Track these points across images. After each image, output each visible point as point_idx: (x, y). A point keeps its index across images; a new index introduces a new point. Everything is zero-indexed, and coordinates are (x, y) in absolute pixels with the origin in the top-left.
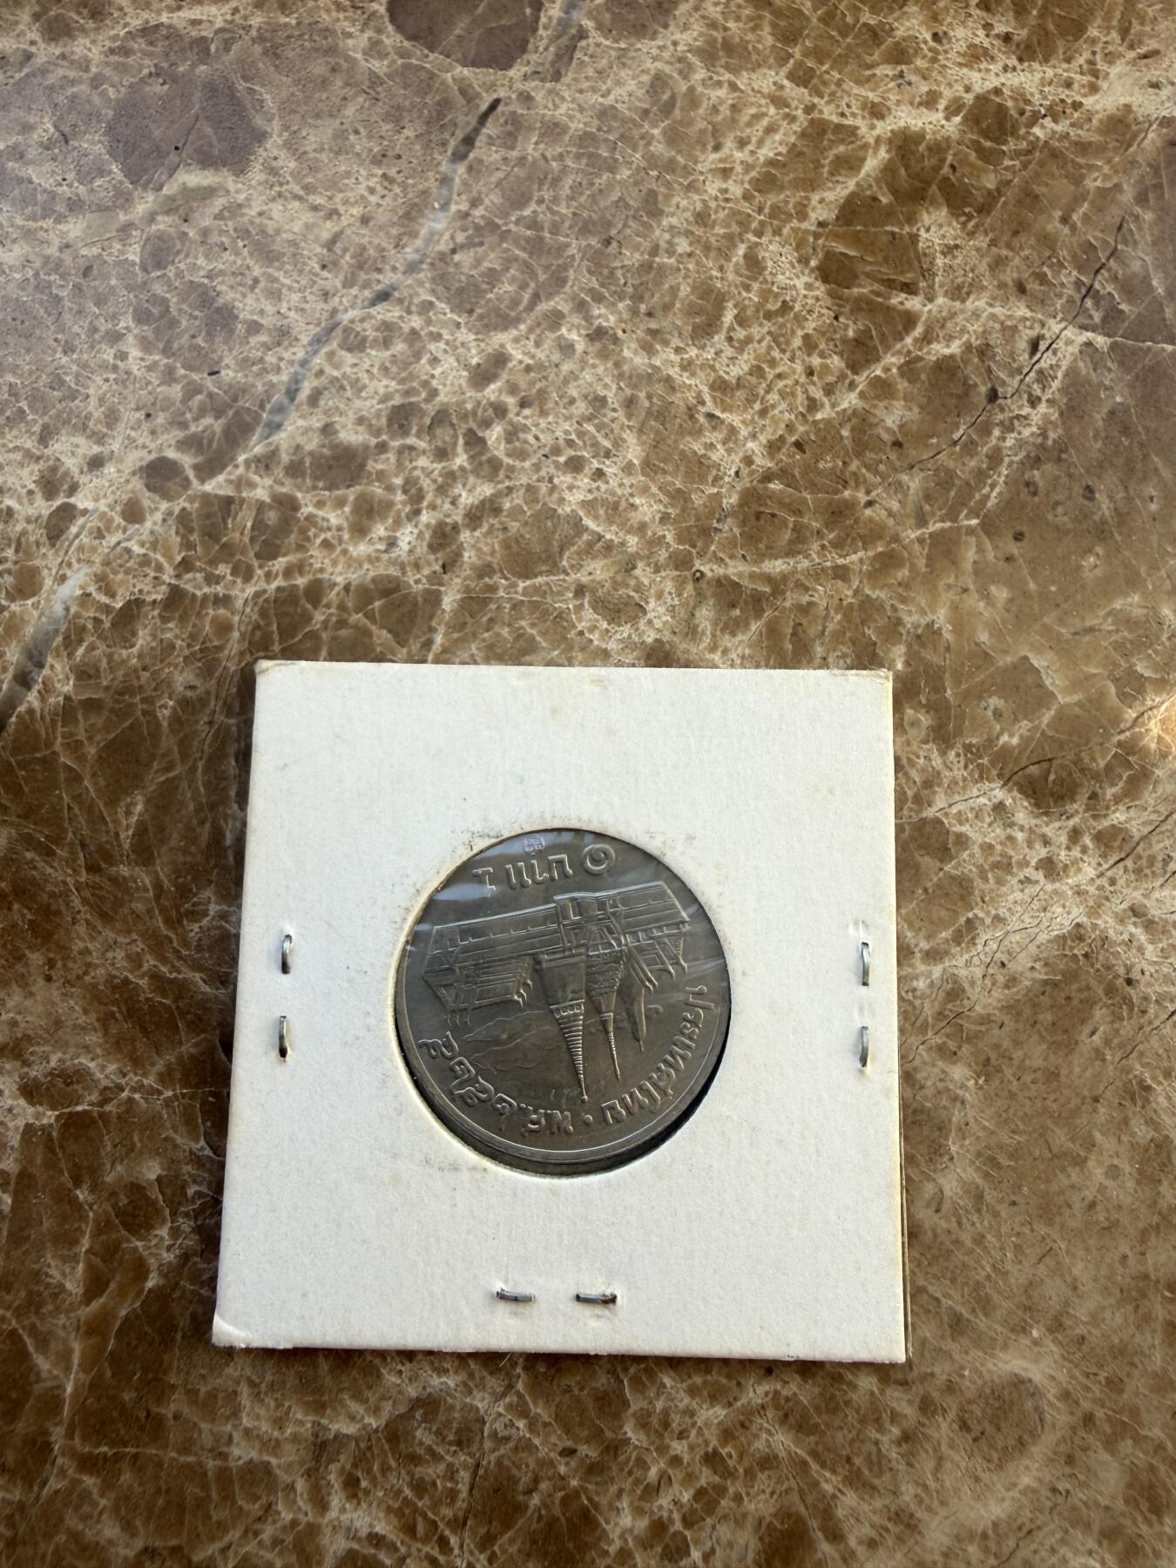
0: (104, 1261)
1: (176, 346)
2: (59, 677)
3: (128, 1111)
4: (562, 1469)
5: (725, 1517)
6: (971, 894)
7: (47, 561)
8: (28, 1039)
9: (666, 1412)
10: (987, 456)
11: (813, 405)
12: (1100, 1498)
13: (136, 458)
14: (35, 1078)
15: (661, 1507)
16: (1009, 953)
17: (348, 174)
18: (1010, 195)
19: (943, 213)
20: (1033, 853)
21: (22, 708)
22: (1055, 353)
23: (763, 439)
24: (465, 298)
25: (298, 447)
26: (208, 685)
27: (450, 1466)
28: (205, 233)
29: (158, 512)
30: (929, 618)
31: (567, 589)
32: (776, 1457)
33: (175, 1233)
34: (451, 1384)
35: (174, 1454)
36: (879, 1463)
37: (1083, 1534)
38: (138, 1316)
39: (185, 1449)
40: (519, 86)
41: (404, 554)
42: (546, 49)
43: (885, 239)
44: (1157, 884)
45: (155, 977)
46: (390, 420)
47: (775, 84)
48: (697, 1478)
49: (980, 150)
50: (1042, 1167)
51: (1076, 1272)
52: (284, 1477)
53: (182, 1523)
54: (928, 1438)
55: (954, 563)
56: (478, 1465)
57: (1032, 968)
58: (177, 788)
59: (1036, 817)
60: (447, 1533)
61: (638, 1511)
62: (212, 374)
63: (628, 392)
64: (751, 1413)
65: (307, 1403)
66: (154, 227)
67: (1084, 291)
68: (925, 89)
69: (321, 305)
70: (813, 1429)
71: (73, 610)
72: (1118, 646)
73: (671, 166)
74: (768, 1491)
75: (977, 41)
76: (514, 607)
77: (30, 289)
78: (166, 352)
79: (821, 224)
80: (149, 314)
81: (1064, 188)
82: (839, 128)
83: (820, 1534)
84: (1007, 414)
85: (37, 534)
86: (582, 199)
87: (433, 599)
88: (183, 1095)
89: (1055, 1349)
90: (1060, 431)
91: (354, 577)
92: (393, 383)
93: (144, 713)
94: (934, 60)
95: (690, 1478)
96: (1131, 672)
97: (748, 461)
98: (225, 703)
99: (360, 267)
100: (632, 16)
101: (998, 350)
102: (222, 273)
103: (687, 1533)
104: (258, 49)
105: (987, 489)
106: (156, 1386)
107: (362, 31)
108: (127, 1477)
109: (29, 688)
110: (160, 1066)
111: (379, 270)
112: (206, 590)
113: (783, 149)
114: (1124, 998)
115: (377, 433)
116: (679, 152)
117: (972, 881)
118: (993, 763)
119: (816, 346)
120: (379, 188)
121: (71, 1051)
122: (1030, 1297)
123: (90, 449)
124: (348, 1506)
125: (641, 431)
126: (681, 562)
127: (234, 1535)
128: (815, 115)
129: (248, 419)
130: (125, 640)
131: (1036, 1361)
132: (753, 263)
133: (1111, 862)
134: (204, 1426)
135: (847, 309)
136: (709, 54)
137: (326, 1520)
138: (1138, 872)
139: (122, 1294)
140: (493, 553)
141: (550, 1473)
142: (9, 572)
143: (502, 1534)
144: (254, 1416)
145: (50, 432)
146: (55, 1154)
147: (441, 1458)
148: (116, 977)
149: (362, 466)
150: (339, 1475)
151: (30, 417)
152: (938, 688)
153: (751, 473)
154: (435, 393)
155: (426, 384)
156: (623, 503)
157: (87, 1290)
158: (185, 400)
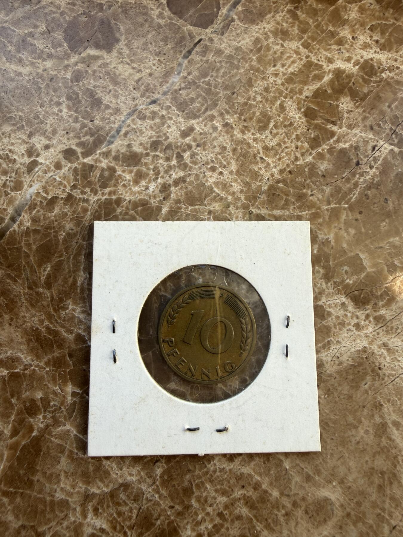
0: (19, 424)
1: (79, 110)
2: (26, 220)
3: (33, 374)
4: (169, 513)
5: (222, 535)
6: (330, 332)
7: (26, 179)
9: (206, 497)
10: (354, 184)
11: (297, 159)
13: (62, 147)
14: (2, 358)
15: (201, 529)
16: (341, 354)
17: (146, 58)
18: (372, 95)
19: (348, 99)
20: (352, 321)
21: (11, 229)
22: (380, 152)
23: (278, 168)
24: (182, 106)
25: (118, 150)
26: (77, 229)
27: (131, 508)
28: (94, 72)
29: (67, 167)
30: (327, 237)
31: (205, 211)
32: (242, 516)
33: (45, 417)
34: (134, 480)
35: (35, 494)
36: (277, 521)
38: (28, 445)
39: (40, 492)
40: (209, 35)
41: (151, 192)
42: (220, 24)
43: (328, 105)
44: (393, 336)
45: (48, 328)
46: (151, 146)
47: (297, 46)
48: (215, 521)
49: (363, 79)
50: (343, 428)
51: (350, 465)
52: (73, 505)
53: (36, 517)
54: (294, 515)
55: (338, 219)
56: (140, 508)
57: (348, 360)
58: (62, 264)
59: (355, 309)
60: (127, 530)
61: (193, 530)
62: (91, 121)
63: (234, 146)
64: (235, 500)
65: (84, 481)
66: (77, 67)
67: (392, 132)
68: (348, 55)
69: (132, 102)
70: (256, 508)
71: (33, 198)
72: (390, 254)
73: (258, 70)
74: (238, 527)
75: (367, 41)
76: (187, 215)
77: (31, 83)
78: (76, 111)
79: (307, 97)
80: (71, 97)
81: (390, 95)
82: (317, 65)
84: (362, 171)
85: (23, 169)
86: (226, 77)
87: (159, 209)
88: (53, 370)
89: (340, 490)
90: (379, 178)
91: (133, 198)
92: (154, 133)
93: (54, 236)
94: (352, 46)
95: (212, 520)
96: (393, 263)
97: (272, 175)
98: (83, 236)
99: (147, 91)
100: (251, 17)
101: (361, 148)
102: (99, 86)
104: (120, 10)
105: (352, 195)
106: (32, 469)
107: (157, 9)
108: (18, 500)
109: (15, 223)
110: (46, 359)
111: (153, 93)
112: (81, 196)
113: (297, 70)
114: (377, 374)
115: (146, 149)
116: (261, 66)
117: (331, 328)
118: (343, 289)
119: (300, 139)
120: (156, 64)
121: (15, 351)
122: (334, 471)
123: (45, 142)
124: (94, 518)
125: (237, 160)
126: (245, 207)
127: (53, 524)
128: (309, 59)
129: (102, 138)
130: (50, 210)
131: (333, 493)
132: (282, 108)
133: (379, 327)
134: (47, 485)
135: (312, 127)
136: (275, 33)
137: (86, 522)
138: (387, 331)
139: (24, 437)
140: (181, 196)
141: (165, 513)
142: (12, 181)
143: (146, 533)
144: (65, 483)
145: (32, 135)
146: (6, 386)
147: (128, 505)
148: (34, 327)
149: (140, 160)
150: (92, 507)
151: (26, 128)
152: (327, 261)
153: (273, 179)
154: (168, 138)
155: (165, 134)
156: (228, 184)
157: (12, 434)
158: (80, 130)
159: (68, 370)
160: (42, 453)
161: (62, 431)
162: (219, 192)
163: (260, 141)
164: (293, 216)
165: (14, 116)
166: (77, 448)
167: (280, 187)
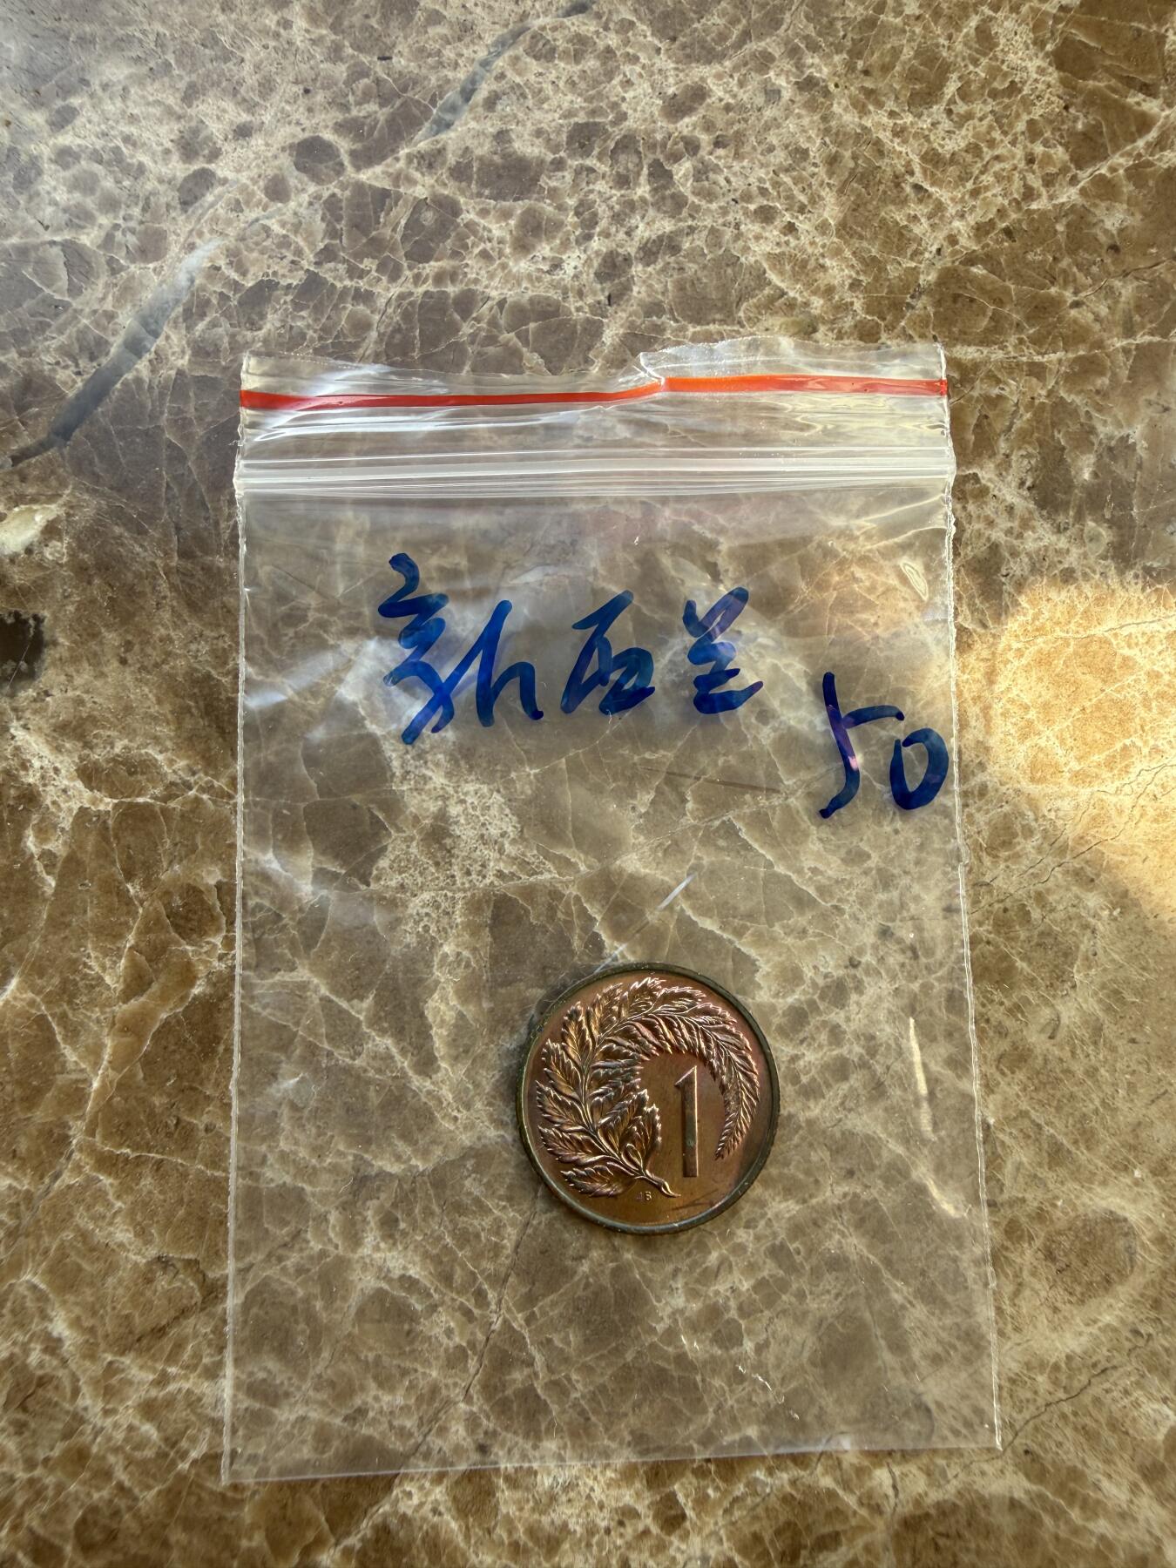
0: (149, 960)
1: (346, 23)
2: (175, 349)
3: (192, 811)
5: (784, 1312)
6: (1131, 720)
7: (178, 227)
8: (93, 720)
11: (1030, 194)
13: (287, 134)
14: (97, 761)
15: (717, 1293)
16: (1163, 787)
21: (129, 376)
23: (971, 220)
24: (669, 23)
25: (467, 150)
27: (497, 1220)
29: (305, 195)
30: (1123, 432)
32: (846, 1259)
33: (231, 941)
34: (509, 1136)
35: (201, 1167)
37: (1161, 1380)
39: (213, 1163)
41: (568, 279)
43: (1130, 34)
46: (571, 138)
48: (761, 1269)
52: (317, 1207)
53: (201, 1237)
54: (1010, 1263)
55: (1159, 379)
56: (526, 1223)
60: (486, 1286)
61: (693, 1294)
62: (382, 58)
63: (833, 149)
64: (826, 1212)
65: (350, 1135)
69: (510, 6)
70: (890, 1238)
71: (197, 282)
74: (834, 1292)
78: (335, 28)
83: (883, 1343)
85: (168, 196)
87: (594, 329)
88: (256, 804)
89: (1156, 1192)
91: (510, 294)
92: (579, 100)
95: (752, 1268)
97: (953, 240)
103: (742, 1322)
106: (190, 1092)
108: (147, 1183)
109: (140, 357)
110: (234, 770)
112: (348, 283)
115: (555, 148)
117: (1134, 707)
118: (1173, 590)
119: (1041, 134)
121: (139, 740)
122: (1137, 1137)
123: (237, 115)
124: (382, 1245)
125: (841, 191)
126: (866, 333)
127: (256, 1256)
129: (416, 111)
130: (253, 324)
131: (1135, 1201)
132: (985, 38)
135: (1079, 101)
137: (356, 1256)
139: (164, 997)
140: (665, 292)
141: (604, 1242)
143: (544, 1296)
144: (292, 1141)
145: (196, 92)
146: (108, 842)
147: (488, 1211)
148: (196, 670)
149: (535, 180)
150: (376, 1213)
151: (176, 72)
152: (1124, 505)
153: (954, 253)
154: (622, 117)
155: (615, 106)
156: (812, 264)
157: (128, 986)
158: (349, 82)
159: (302, 805)
160: (223, 1048)
161: (284, 985)
162: (783, 285)
163: (916, 135)
164: (1018, 364)
165: (137, 34)
166: (331, 1039)
167: (975, 276)
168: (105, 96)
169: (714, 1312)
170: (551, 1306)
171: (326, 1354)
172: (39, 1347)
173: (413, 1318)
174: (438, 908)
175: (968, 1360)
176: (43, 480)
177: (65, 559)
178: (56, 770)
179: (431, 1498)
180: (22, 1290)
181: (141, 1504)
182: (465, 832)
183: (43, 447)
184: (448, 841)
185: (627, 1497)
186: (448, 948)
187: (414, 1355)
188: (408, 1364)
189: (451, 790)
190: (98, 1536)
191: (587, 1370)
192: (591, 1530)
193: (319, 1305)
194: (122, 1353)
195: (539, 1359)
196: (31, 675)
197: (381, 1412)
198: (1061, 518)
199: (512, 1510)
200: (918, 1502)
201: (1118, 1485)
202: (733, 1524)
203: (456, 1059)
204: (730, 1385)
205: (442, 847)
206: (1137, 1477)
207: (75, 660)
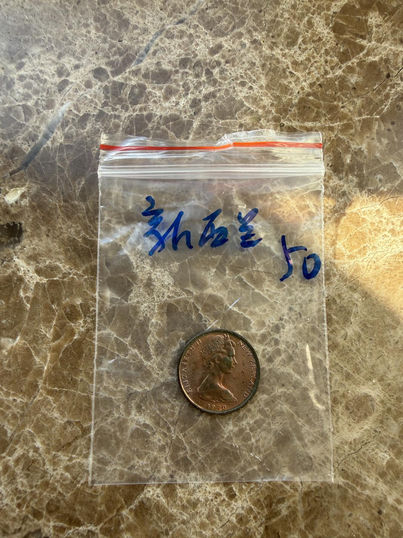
0: (60, 329)
1: (108, 30)
2: (59, 136)
3: (72, 282)
6: (366, 238)
7: (58, 98)
8: (39, 254)
10: (384, 95)
11: (327, 73)
12: (390, 435)
13: (91, 67)
14: (41, 268)
15: (243, 424)
16: (377, 259)
18: (401, 9)
19: (377, 13)
20: (388, 227)
21: (45, 146)
23: (308, 82)
24: (209, 25)
25: (148, 68)
27: (173, 405)
29: (97, 85)
30: (359, 147)
31: (237, 124)
32: (283, 412)
33: (85, 322)
35: (79, 392)
36: (318, 417)
37: (384, 446)
39: (83, 391)
41: (181, 108)
43: (356, 20)
45: (84, 238)
46: (180, 63)
48: (256, 417)
50: (381, 329)
51: (389, 363)
52: (116, 403)
53: (81, 414)
54: (335, 411)
55: (370, 129)
56: (182, 406)
57: (384, 264)
58: (96, 177)
59: (390, 215)
60: (170, 426)
61: (235, 425)
62: (119, 41)
63: (263, 62)
64: (276, 398)
65: (126, 380)
69: (159, 22)
70: (297, 405)
71: (65, 115)
74: (279, 422)
76: (218, 129)
77: (58, 6)
78: (104, 32)
79: (335, 13)
80: (99, 19)
83: (295, 437)
84: (393, 82)
85: (54, 88)
87: (190, 123)
88: (91, 278)
89: (380, 387)
91: (163, 113)
92: (182, 51)
93: (87, 151)
95: (253, 416)
97: (303, 89)
99: (174, 11)
101: (391, 61)
102: (126, 8)
103: (251, 434)
105: (383, 107)
106: (75, 370)
108: (63, 398)
109: (48, 140)
110: (84, 268)
111: (180, 13)
112: (112, 113)
115: (175, 66)
117: (366, 234)
118: (377, 196)
119: (329, 53)
121: (54, 260)
122: (373, 370)
123: (75, 62)
124: (137, 414)
125: (266, 75)
126: (276, 120)
127: (98, 420)
129: (131, 57)
130: (83, 127)
131: (373, 390)
132: (310, 24)
134: (91, 385)
135: (341, 42)
137: (129, 418)
139: (65, 340)
140: (212, 110)
142: (44, 100)
143: (189, 428)
144: (108, 383)
145: (62, 55)
146: (46, 292)
147: (169, 402)
148: (71, 237)
149: (169, 77)
150: (135, 404)
151: (55, 49)
152: (361, 170)
153: (303, 93)
154: (196, 55)
155: (193, 52)
156: (258, 98)
157: (54, 337)
158: (109, 49)
159: (106, 278)
160: (84, 355)
161: (104, 334)
162: (249, 106)
163: (289, 56)
164: (325, 127)
165: (43, 38)
166: (118, 350)
167: (310, 100)
168: (33, 58)
169: (241, 431)
170: (191, 431)
171: (121, 449)
172: (32, 450)
173: (148, 436)
174: (150, 308)
175: (323, 442)
176: (20, 180)
177: (28, 205)
178: (29, 271)
179: (156, 492)
180: (26, 433)
181: (66, 498)
182: (157, 284)
183: (19, 170)
184: (152, 287)
185: (217, 489)
186: (153, 321)
187: (149, 448)
188: (147, 451)
189: (152, 271)
190: (53, 508)
191: (203, 450)
192: (207, 500)
193: (118, 434)
194: (58, 452)
195: (188, 448)
196: (19, 241)
197: (139, 466)
198: (341, 175)
199: (182, 495)
200: (309, 487)
201: (371, 479)
202: (251, 496)
203: (157, 355)
204: (248, 453)
205: (150, 289)
206: (378, 476)
207: (32, 236)
